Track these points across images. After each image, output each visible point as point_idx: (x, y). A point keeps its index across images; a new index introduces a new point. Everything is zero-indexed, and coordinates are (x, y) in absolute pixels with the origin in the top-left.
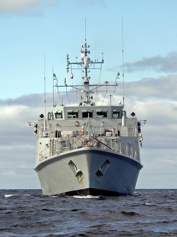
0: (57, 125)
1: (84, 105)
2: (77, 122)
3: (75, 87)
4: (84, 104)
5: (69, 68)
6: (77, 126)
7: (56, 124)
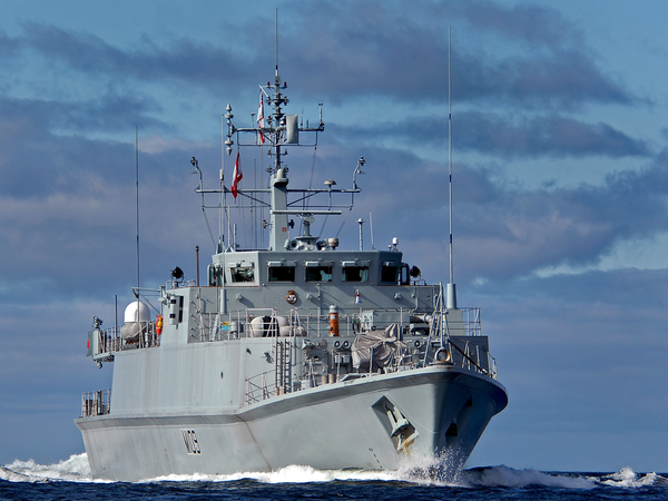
0: (240, 300)
1: (302, 247)
2: (293, 293)
3: (249, 194)
4: (300, 243)
5: (232, 143)
6: (291, 302)
7: (237, 296)
